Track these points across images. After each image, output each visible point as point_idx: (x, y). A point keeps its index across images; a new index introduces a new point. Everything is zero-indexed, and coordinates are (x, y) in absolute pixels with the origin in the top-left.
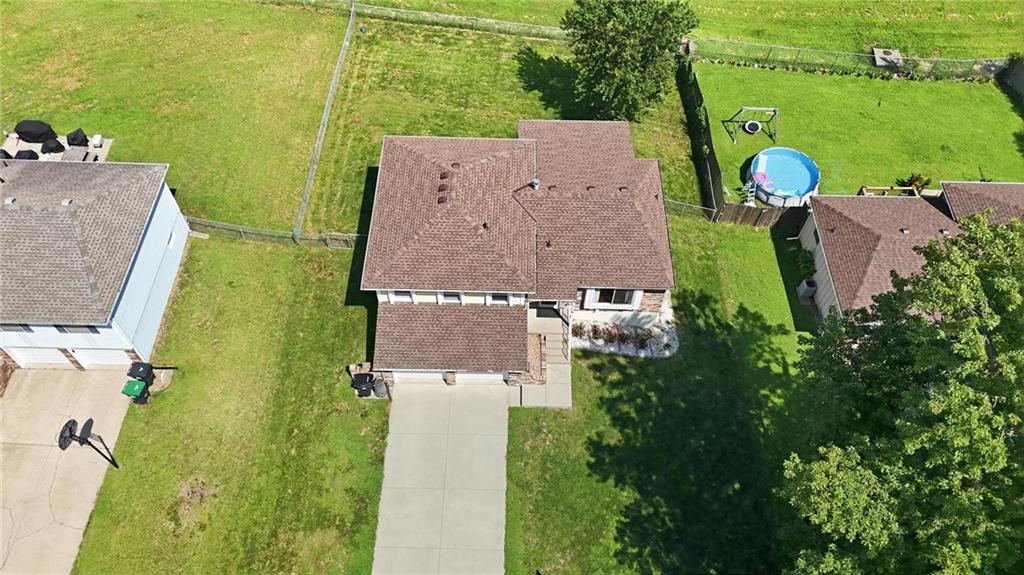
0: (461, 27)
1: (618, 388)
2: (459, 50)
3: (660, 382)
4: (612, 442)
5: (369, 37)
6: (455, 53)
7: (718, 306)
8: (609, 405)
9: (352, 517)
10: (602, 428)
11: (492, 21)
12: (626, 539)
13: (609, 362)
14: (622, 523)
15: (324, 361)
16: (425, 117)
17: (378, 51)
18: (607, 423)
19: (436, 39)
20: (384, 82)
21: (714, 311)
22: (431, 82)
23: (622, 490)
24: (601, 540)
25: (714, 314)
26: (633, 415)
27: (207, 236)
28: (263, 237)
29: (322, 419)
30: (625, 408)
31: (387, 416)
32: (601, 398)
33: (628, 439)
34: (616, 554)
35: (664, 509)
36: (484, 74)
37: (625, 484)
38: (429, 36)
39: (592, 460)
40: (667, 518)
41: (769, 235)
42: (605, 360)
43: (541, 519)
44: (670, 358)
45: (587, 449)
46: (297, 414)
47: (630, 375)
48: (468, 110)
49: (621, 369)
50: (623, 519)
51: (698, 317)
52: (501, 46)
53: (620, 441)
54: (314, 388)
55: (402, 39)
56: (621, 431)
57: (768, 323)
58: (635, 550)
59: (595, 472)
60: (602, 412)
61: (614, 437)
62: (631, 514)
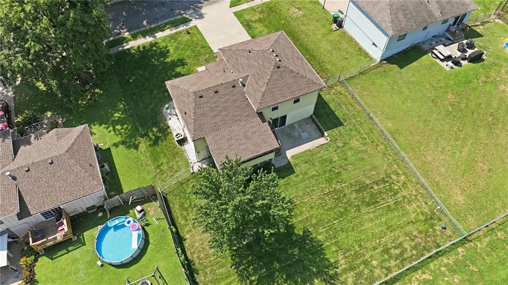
37: (171, 61)
39: (184, 61)
44: (165, 105)
45: (187, 63)
50: (169, 54)
53: (176, 69)
57: (123, 146)
58: (162, 50)
59: (182, 59)
61: (179, 69)
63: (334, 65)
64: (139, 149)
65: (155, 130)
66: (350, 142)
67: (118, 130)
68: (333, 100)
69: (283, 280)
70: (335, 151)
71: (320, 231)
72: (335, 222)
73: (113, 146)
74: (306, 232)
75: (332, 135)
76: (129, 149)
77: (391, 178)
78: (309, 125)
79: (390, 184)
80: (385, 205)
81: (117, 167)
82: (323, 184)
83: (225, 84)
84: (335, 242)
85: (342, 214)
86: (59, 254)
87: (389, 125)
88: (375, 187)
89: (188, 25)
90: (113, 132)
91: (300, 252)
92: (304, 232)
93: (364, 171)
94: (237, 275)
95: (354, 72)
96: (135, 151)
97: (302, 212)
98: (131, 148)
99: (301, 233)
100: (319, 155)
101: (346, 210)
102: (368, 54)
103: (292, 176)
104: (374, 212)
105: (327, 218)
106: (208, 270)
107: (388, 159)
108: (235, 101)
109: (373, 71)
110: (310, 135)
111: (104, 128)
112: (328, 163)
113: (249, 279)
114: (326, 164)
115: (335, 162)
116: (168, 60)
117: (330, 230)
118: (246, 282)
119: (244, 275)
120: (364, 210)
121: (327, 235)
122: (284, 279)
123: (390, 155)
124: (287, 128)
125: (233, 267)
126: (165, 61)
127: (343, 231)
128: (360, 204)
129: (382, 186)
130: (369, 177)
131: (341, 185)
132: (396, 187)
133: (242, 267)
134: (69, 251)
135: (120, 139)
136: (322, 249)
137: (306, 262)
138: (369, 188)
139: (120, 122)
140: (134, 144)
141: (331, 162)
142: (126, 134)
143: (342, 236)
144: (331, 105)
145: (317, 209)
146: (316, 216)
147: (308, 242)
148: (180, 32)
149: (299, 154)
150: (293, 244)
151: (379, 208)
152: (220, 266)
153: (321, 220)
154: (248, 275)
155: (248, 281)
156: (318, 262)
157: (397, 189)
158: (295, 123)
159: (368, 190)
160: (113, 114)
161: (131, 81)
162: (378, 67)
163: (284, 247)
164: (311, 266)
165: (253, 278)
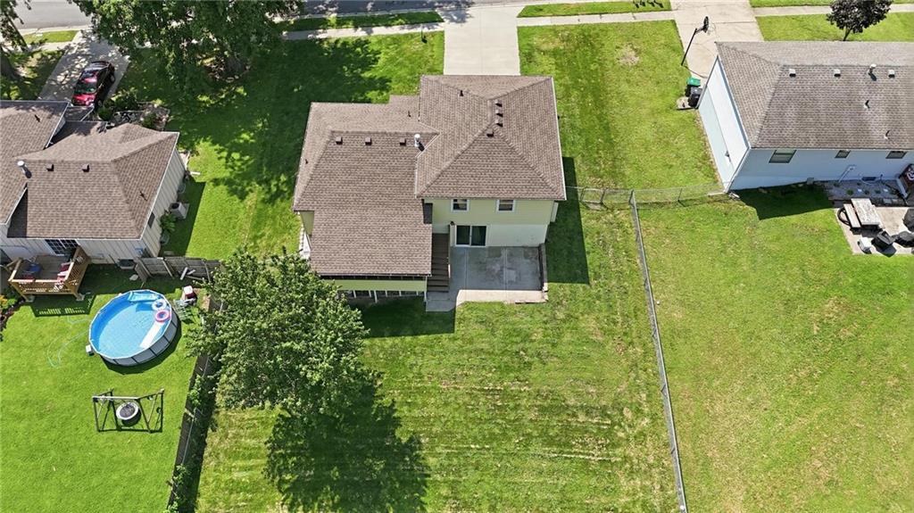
14: (374, 64)
25: (270, 189)
57: (226, 187)
63: (640, 170)
64: (246, 201)
65: (283, 178)
66: (581, 318)
67: (233, 160)
68: (598, 233)
69: (331, 503)
70: (545, 323)
71: (438, 450)
72: (473, 446)
73: (211, 181)
74: (414, 443)
75: (555, 293)
76: (232, 195)
77: (622, 414)
78: (528, 261)
79: (613, 424)
80: (581, 457)
81: (198, 216)
82: (490, 372)
83: (390, 134)
84: (453, 481)
85: (493, 437)
86: (50, 311)
87: (677, 315)
88: (580, 417)
89: (433, 28)
90: (223, 160)
91: (383, 470)
92: (411, 440)
93: (576, 379)
94: (267, 459)
95: (671, 195)
96: (238, 201)
97: (425, 404)
98: (235, 194)
99: (404, 440)
100: (512, 319)
101: (504, 434)
102: (715, 170)
103: (444, 335)
104: (551, 459)
105: (461, 433)
106: (231, 432)
107: (637, 377)
108: (393, 169)
109: (705, 205)
110: (519, 278)
111: (216, 150)
112: (519, 339)
113: (280, 476)
114: (514, 339)
115: (532, 341)
116: (367, 75)
117: (457, 455)
118: (274, 477)
119: (277, 465)
120: (537, 448)
121: (446, 463)
122: (333, 503)
123: (645, 370)
124: (487, 252)
125: (268, 445)
126: (362, 75)
127: (477, 469)
128: (535, 433)
129: (595, 421)
130: (579, 395)
131: (520, 386)
132: (621, 434)
133: (282, 451)
134: (63, 314)
135: (228, 174)
136: (424, 483)
137: (384, 491)
138: (568, 415)
139: (244, 149)
140: (243, 189)
141: (527, 338)
142: (241, 169)
143: (471, 476)
144: (587, 240)
145: (456, 410)
146: (446, 422)
147: (407, 459)
148: (412, 36)
149: (480, 303)
150: (382, 451)
151: (566, 458)
152: (253, 433)
153: (450, 433)
154: (283, 468)
155: (278, 478)
156: (404, 501)
157: (621, 438)
158: (505, 248)
159: (565, 417)
160: (240, 134)
161: (296, 90)
162: (720, 201)
163: (363, 449)
164: (389, 502)
165: (288, 477)
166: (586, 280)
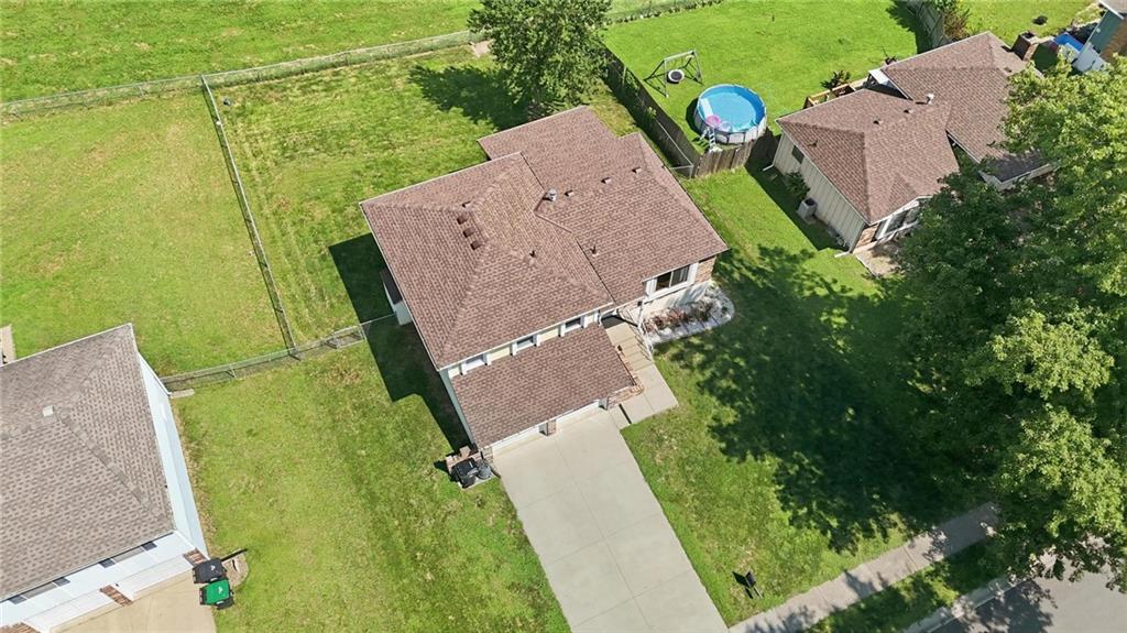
0: (334, 66)
1: (707, 368)
2: (347, 91)
3: (737, 346)
4: (731, 420)
5: (238, 108)
6: (345, 96)
7: (742, 255)
8: (708, 386)
9: (531, 611)
10: (714, 411)
11: (363, 50)
12: (791, 504)
13: (686, 347)
14: (780, 491)
15: (405, 469)
16: (358, 173)
17: (258, 120)
18: (717, 404)
19: (314, 87)
20: (288, 152)
21: (741, 261)
22: (340, 135)
23: (763, 460)
24: (771, 516)
25: (743, 264)
26: (734, 386)
27: (191, 392)
28: (257, 367)
29: (440, 527)
30: (724, 383)
31: (504, 494)
32: (698, 384)
33: (741, 411)
34: (791, 523)
35: (807, 461)
36: (389, 109)
37: (762, 454)
38: (305, 86)
39: (723, 445)
40: (813, 468)
41: (746, 172)
42: (681, 346)
43: (710, 522)
44: (733, 320)
45: (714, 437)
46: (409, 536)
47: (710, 351)
48: (398, 150)
49: (699, 349)
50: (777, 487)
51: (732, 272)
52: (389, 74)
53: (736, 416)
54: (411, 501)
55: (277, 99)
56: (732, 407)
57: (792, 253)
58: (805, 510)
59: (732, 455)
60: (706, 396)
61: (730, 416)
62: (782, 479)
67: (818, 285)
73: (813, 254)
76: (776, 248)
90: (828, 280)
96: (764, 245)
98: (774, 251)
111: (851, 289)
135: (805, 267)
139: (822, 303)
140: (772, 258)
142: (798, 277)
166: (332, 249)
